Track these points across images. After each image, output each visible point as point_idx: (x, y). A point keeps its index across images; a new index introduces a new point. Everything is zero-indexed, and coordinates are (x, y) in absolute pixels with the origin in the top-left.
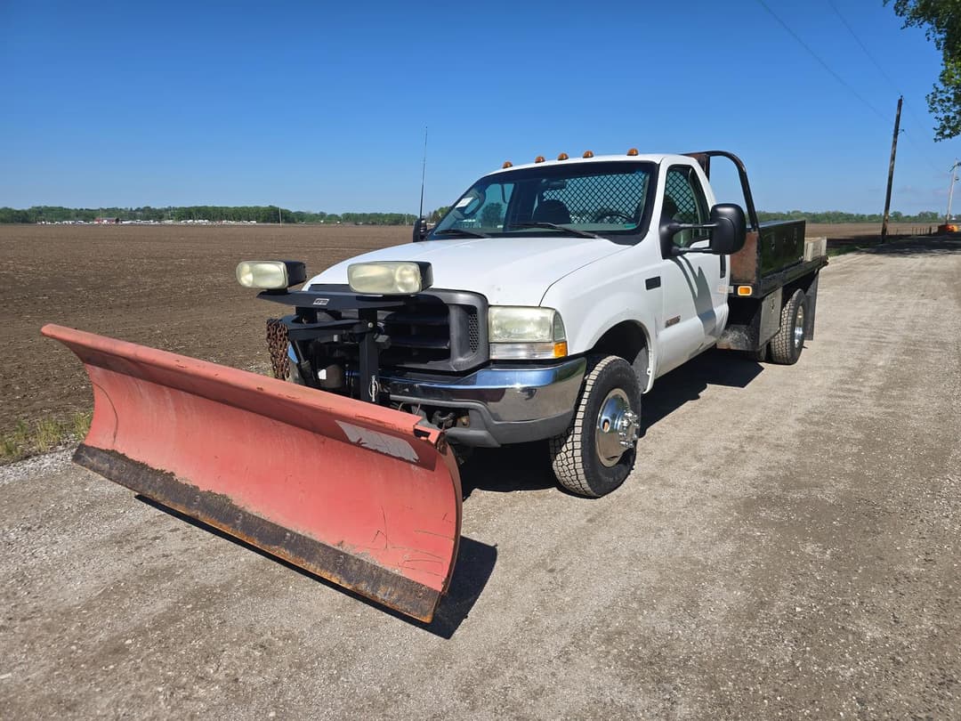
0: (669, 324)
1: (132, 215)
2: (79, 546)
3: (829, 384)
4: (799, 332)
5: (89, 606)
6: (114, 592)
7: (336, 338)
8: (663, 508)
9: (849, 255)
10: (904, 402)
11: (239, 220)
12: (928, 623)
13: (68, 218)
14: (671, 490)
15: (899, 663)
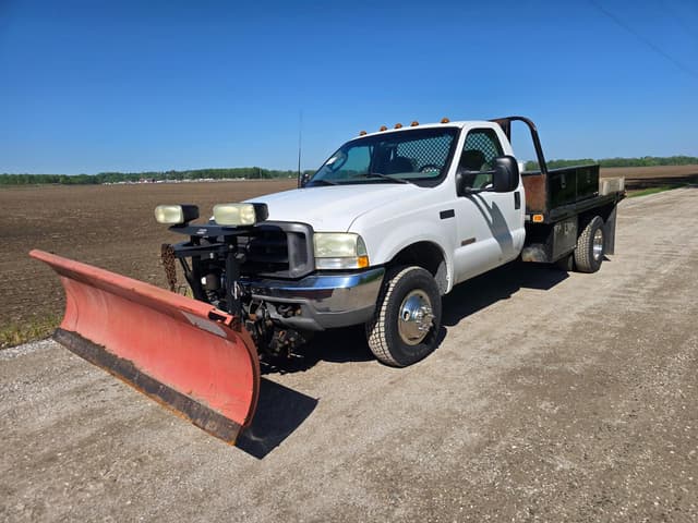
0: (464, 244)
1: (163, 176)
2: (54, 394)
3: (615, 287)
4: (597, 248)
5: (44, 432)
6: (63, 424)
7: (212, 256)
8: (449, 376)
9: (680, 189)
10: (670, 301)
11: (234, 177)
12: (610, 460)
13: (122, 180)
14: (459, 363)
15: (573, 487)
